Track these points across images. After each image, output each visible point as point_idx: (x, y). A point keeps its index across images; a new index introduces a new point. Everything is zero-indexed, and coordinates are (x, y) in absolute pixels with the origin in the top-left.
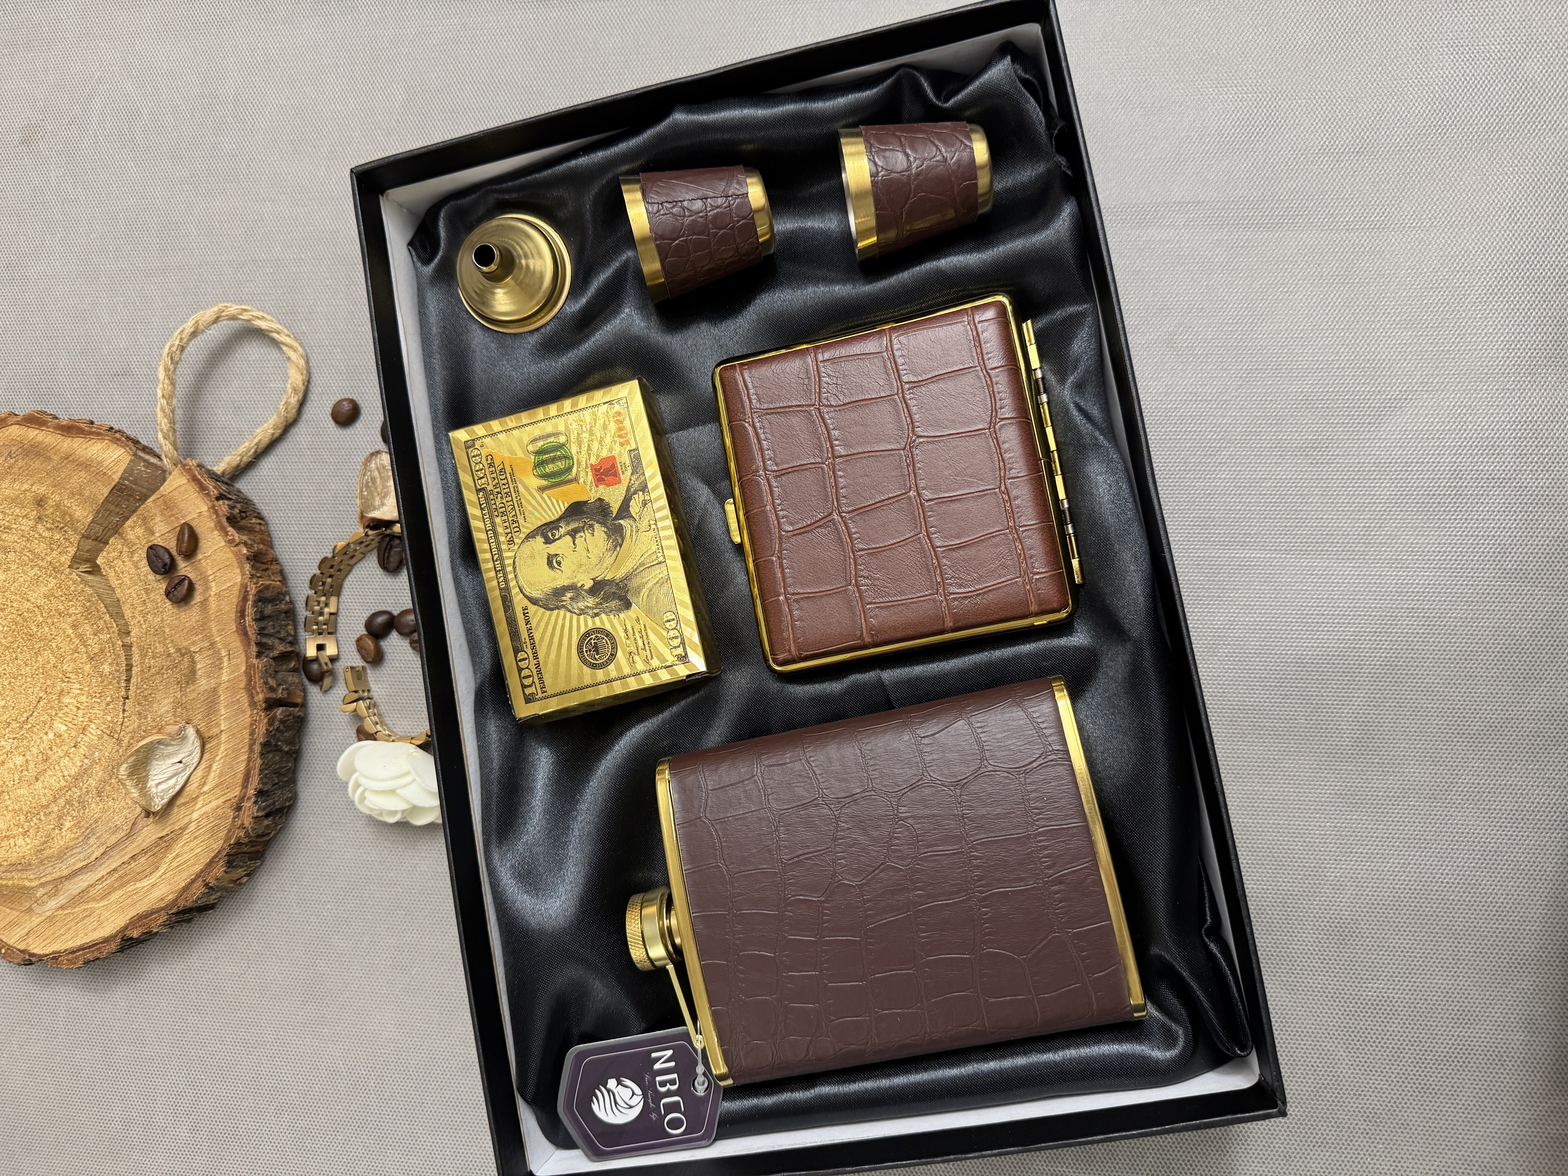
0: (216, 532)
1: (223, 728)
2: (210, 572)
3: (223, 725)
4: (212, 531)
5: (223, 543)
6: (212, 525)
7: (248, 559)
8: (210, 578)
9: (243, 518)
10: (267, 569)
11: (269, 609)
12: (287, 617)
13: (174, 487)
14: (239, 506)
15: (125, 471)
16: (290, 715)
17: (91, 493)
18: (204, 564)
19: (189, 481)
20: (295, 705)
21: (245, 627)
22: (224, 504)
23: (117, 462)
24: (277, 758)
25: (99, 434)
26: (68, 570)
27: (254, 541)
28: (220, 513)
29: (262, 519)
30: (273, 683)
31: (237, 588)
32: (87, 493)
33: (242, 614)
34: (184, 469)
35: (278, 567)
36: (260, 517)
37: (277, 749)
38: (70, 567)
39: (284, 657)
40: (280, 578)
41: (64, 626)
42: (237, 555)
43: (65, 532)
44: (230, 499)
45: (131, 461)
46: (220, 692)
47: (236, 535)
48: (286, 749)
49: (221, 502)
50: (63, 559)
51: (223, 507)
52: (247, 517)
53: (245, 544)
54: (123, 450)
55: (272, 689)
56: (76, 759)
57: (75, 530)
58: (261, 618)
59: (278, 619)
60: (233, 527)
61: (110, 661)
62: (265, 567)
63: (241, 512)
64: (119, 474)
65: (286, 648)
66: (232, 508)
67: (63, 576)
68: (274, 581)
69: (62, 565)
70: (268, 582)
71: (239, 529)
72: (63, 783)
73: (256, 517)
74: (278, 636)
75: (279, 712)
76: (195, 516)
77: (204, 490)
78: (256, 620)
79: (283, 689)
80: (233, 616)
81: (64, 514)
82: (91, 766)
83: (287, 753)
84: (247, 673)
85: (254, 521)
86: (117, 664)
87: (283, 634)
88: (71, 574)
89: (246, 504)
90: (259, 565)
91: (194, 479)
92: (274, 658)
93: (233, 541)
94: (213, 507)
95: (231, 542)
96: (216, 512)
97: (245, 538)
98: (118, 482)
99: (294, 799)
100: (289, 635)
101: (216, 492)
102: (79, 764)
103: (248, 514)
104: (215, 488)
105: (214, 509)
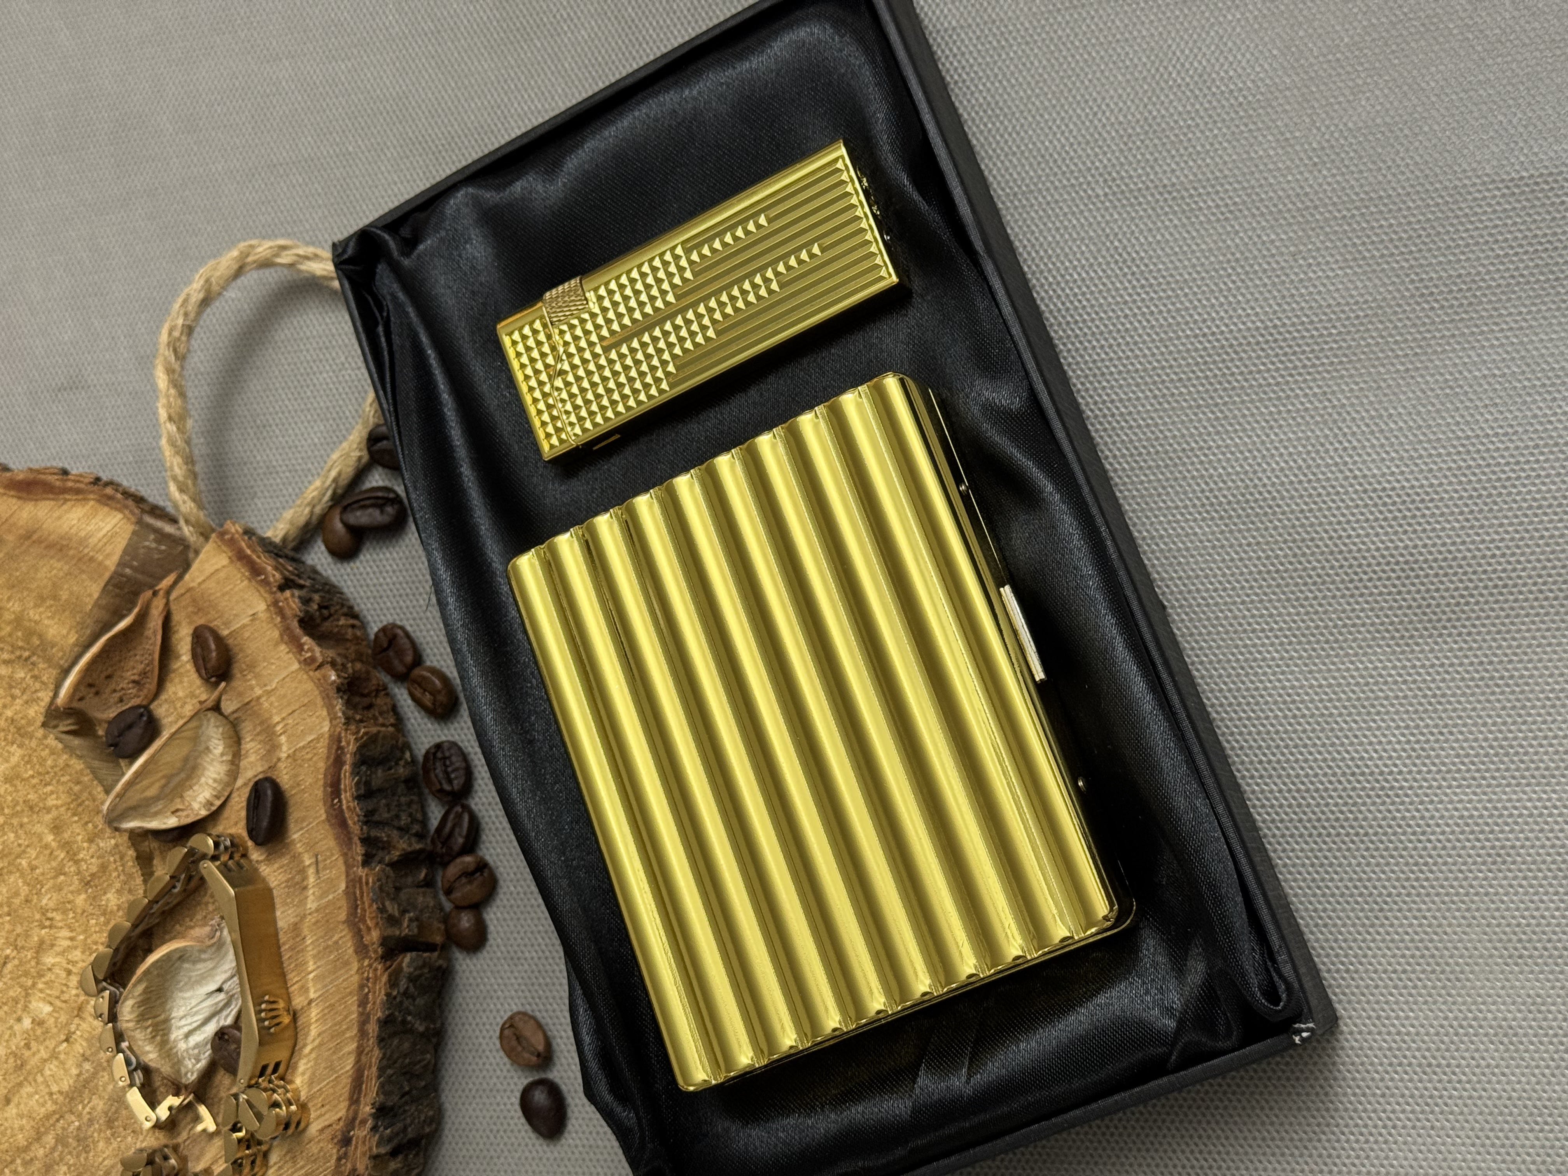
0: (283, 647)
1: (312, 995)
2: (277, 719)
3: (312, 990)
4: (276, 645)
5: (296, 666)
6: (276, 634)
7: (339, 690)
8: (279, 728)
9: (325, 619)
10: (370, 707)
11: (379, 776)
12: (409, 789)
13: (207, 573)
14: (316, 597)
15: (125, 552)
16: (424, 966)
17: (72, 593)
18: (266, 705)
19: (232, 561)
20: (431, 947)
21: (341, 811)
22: (293, 595)
23: (111, 537)
24: (406, 1045)
25: (78, 491)
26: (40, 733)
27: (346, 657)
28: (288, 613)
29: (356, 616)
30: (392, 908)
31: (324, 743)
32: (64, 595)
33: (334, 788)
34: (222, 540)
35: (388, 700)
36: (353, 614)
37: (406, 1029)
38: (44, 725)
39: (407, 862)
40: (392, 721)
41: (38, 828)
42: (321, 684)
43: (33, 664)
44: (301, 587)
45: (134, 533)
46: (306, 931)
47: (317, 650)
48: (421, 1029)
49: (288, 593)
50: (31, 712)
51: (291, 600)
52: (331, 615)
53: (333, 664)
54: (120, 516)
55: (392, 921)
56: (70, 1063)
57: (49, 660)
58: (366, 794)
59: (394, 795)
60: (311, 635)
61: (118, 885)
62: (366, 701)
63: (321, 607)
64: (116, 558)
65: (410, 845)
66: (306, 601)
67: (34, 743)
68: (383, 725)
69: (30, 723)
70: (374, 730)
71: (321, 638)
72: (50, 1107)
73: (345, 615)
74: (396, 823)
75: (407, 960)
76: (246, 620)
77: (259, 575)
78: (358, 798)
79: (411, 920)
80: (320, 793)
81: (30, 633)
82: (95, 1075)
83: (422, 1035)
84: (350, 893)
85: (342, 622)
86: (130, 891)
87: (404, 820)
88: (45, 737)
89: (328, 592)
90: (357, 699)
91: (241, 556)
92: (392, 865)
93: (313, 659)
94: (275, 603)
95: (308, 662)
96: (281, 612)
97: (331, 653)
98: (115, 572)
99: (437, 1120)
100: (414, 821)
101: (278, 576)
102: (74, 1071)
103: (332, 611)
104: (276, 569)
105: (276, 607)
